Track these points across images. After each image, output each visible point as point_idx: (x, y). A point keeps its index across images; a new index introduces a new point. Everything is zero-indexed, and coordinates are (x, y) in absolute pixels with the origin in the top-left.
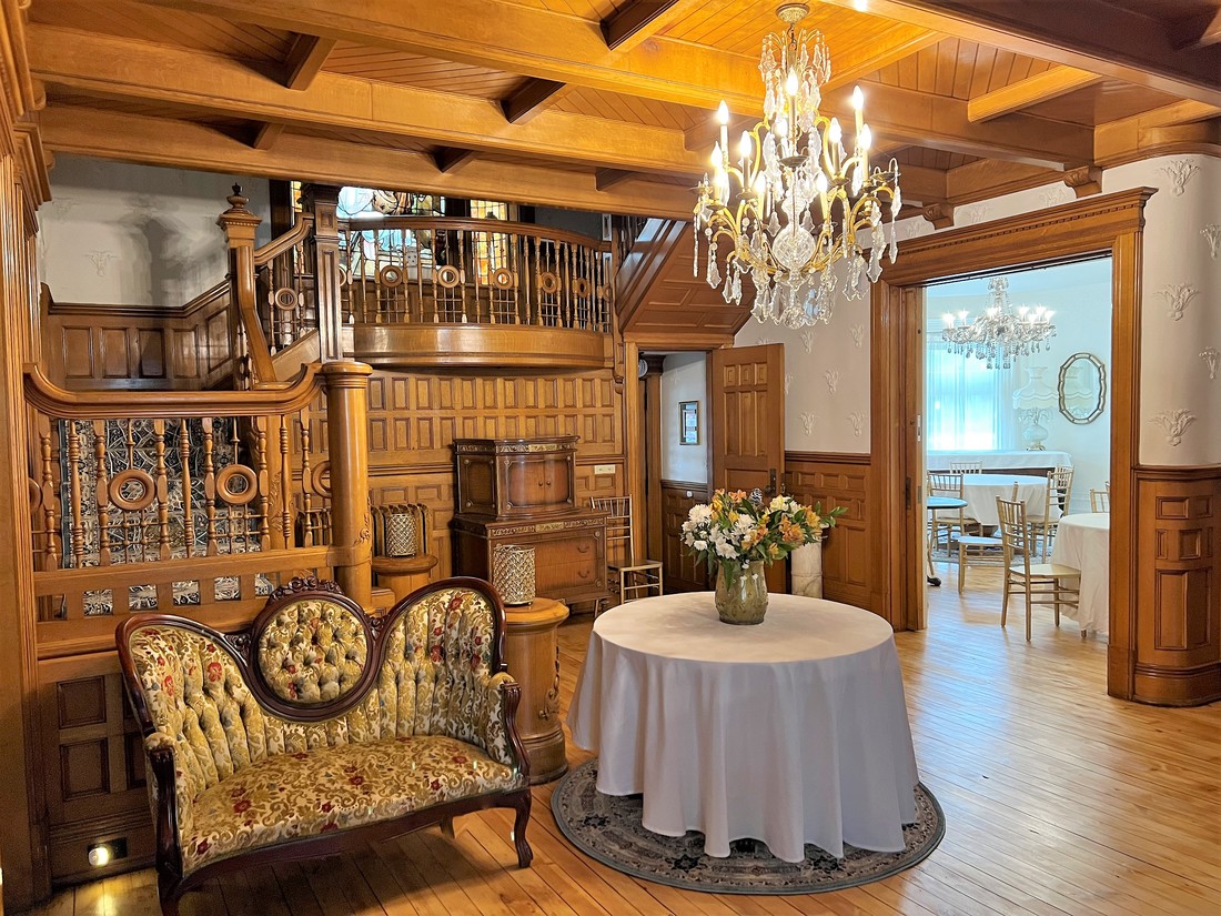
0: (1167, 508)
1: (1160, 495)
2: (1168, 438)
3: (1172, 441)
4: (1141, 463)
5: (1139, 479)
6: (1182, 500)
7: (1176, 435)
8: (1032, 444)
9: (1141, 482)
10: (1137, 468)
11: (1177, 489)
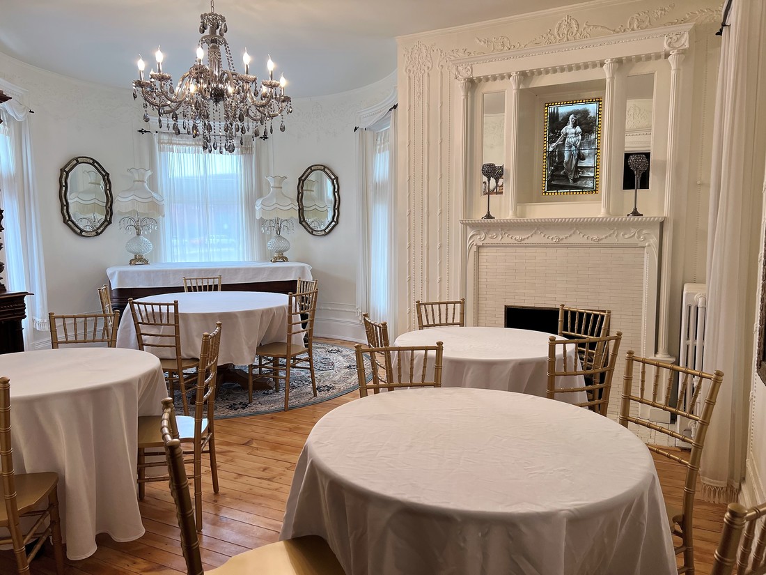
8: (276, 255)
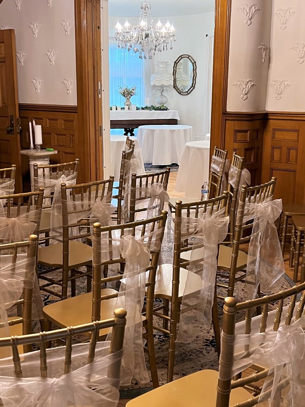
0: (239, 136)
1: (236, 129)
2: (242, 96)
3: (243, 97)
4: (227, 110)
5: (226, 120)
6: (246, 131)
7: (246, 94)
9: (227, 121)
10: (225, 113)
11: (244, 125)
